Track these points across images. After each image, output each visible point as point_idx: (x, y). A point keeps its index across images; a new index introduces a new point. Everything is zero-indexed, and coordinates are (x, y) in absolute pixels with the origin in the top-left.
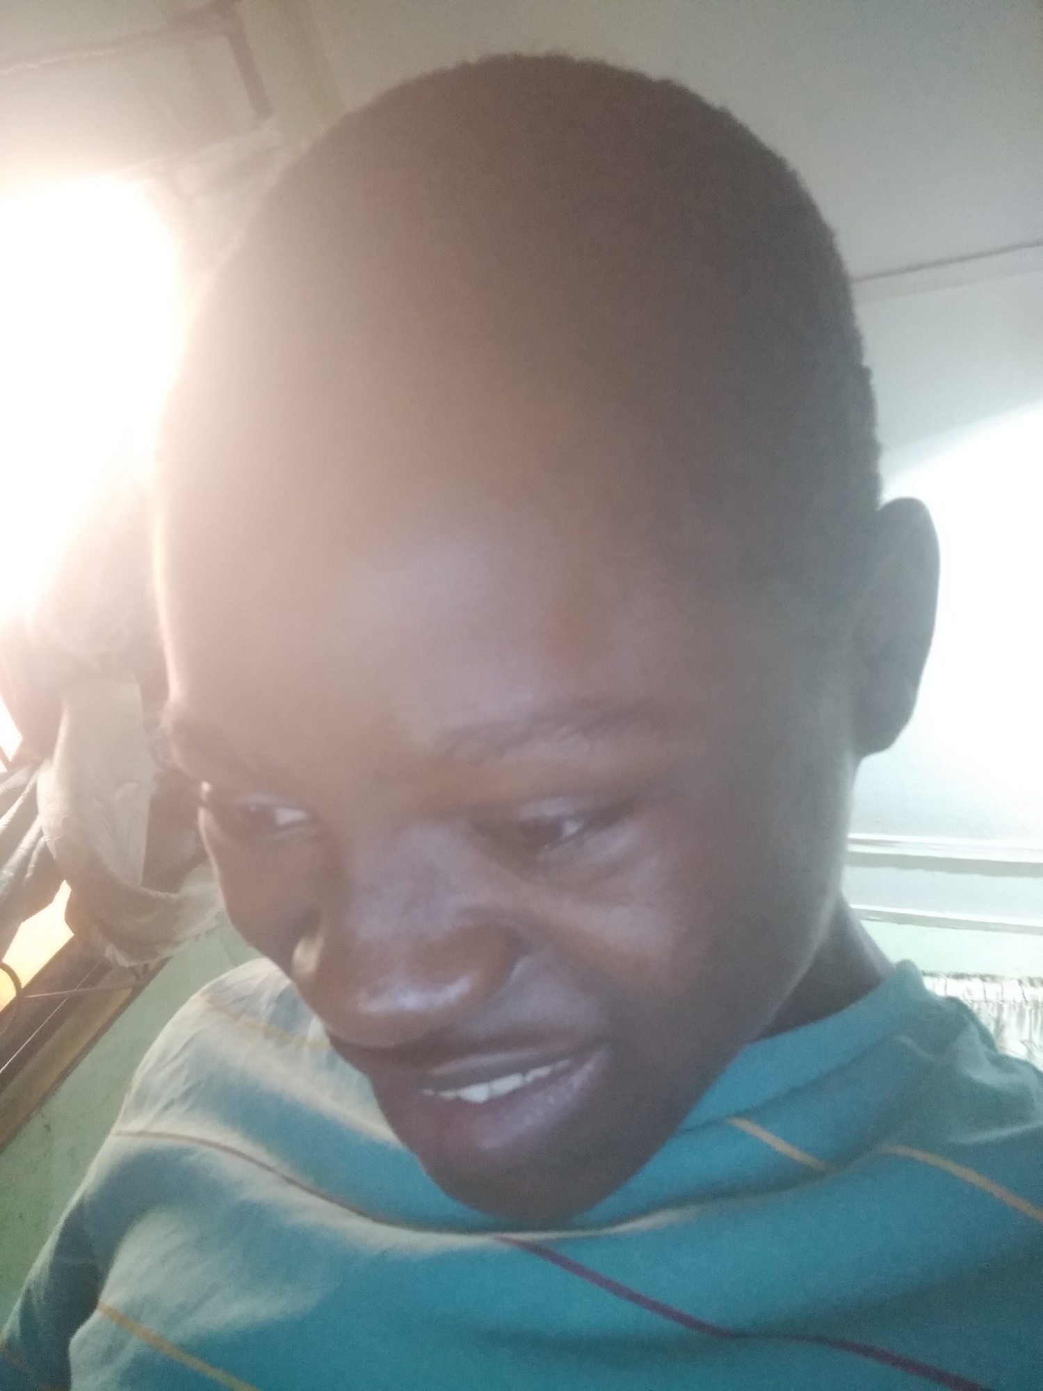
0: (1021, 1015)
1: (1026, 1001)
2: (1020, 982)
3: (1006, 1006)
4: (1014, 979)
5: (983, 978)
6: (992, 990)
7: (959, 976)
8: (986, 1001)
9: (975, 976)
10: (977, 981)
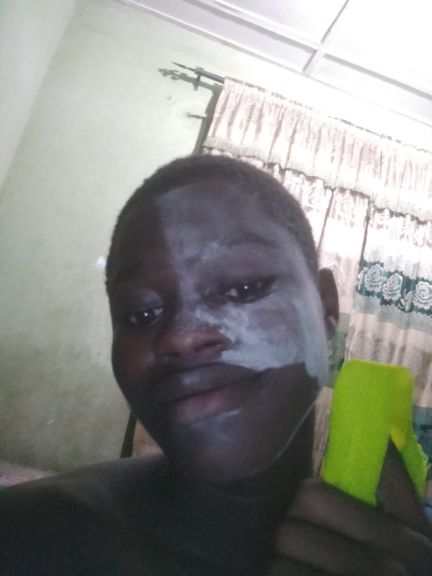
0: (270, 110)
1: (273, 104)
2: (273, 94)
3: (265, 104)
4: (270, 91)
5: (259, 89)
6: (262, 95)
7: (251, 86)
8: (258, 100)
9: (256, 87)
10: (256, 89)
